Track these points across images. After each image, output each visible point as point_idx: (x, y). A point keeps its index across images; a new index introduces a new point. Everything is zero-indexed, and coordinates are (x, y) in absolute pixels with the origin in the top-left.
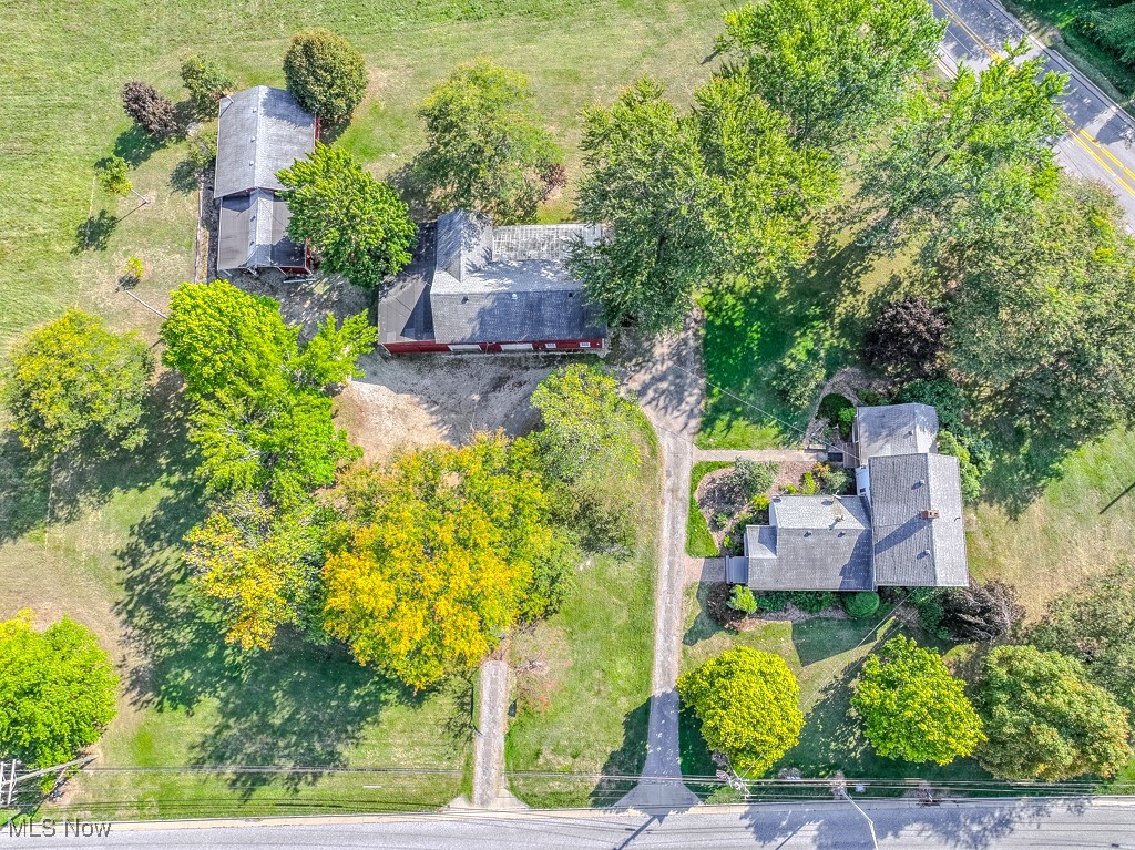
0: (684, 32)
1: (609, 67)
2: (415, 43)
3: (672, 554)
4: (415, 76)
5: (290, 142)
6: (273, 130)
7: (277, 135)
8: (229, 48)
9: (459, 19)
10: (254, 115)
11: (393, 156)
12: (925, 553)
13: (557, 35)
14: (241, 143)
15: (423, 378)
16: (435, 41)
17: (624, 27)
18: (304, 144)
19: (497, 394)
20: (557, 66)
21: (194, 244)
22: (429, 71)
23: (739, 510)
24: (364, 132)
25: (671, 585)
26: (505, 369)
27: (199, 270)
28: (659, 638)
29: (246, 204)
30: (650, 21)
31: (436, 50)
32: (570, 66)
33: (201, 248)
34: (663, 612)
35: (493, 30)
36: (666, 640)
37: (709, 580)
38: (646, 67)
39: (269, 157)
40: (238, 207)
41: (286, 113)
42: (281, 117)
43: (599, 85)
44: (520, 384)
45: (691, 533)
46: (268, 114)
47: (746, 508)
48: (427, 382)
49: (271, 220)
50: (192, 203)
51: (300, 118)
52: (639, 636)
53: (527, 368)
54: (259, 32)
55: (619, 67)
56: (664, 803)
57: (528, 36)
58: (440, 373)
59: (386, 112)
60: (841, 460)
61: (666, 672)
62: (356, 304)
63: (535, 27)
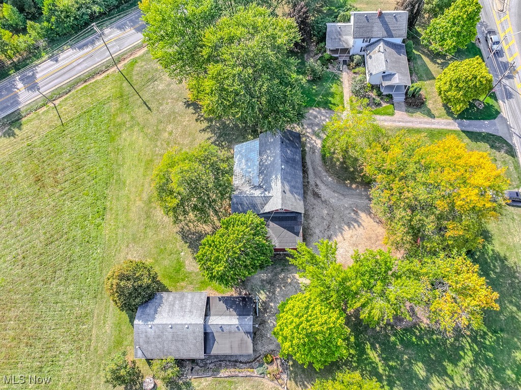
0: (134, 115)
1: (147, 146)
2: (113, 243)
3: (394, 121)
4: (135, 242)
5: (173, 305)
6: (165, 315)
7: (169, 312)
8: (92, 364)
9: (103, 219)
10: (153, 328)
11: (182, 254)
12: (395, 16)
13: (124, 171)
14: (170, 338)
15: (315, 233)
16: (114, 232)
17: (125, 140)
18: (175, 298)
19: (322, 196)
20: (142, 170)
21: (230, 379)
22: (133, 235)
23: (371, 96)
24: (165, 271)
25: (409, 122)
26: (309, 193)
27: (248, 374)
28: (433, 126)
29: (210, 336)
30: (125, 128)
31: (120, 231)
32: (143, 164)
33: (233, 374)
34: (422, 125)
35: (114, 201)
36: (435, 124)
37: (404, 108)
38: (149, 131)
39: (183, 316)
40: (211, 342)
41: (153, 308)
42: (156, 312)
43: (156, 151)
44: (317, 185)
45: (384, 114)
46: (153, 319)
47: (371, 94)
48: (317, 231)
49: (223, 317)
50: (201, 383)
51: (157, 301)
52: (434, 135)
53: (308, 182)
54: (84, 343)
55: (147, 142)
56: (505, 127)
57: (121, 183)
58: (312, 224)
59: (154, 258)
60: (346, 61)
61: (449, 124)
62: (272, 271)
63: (116, 181)
